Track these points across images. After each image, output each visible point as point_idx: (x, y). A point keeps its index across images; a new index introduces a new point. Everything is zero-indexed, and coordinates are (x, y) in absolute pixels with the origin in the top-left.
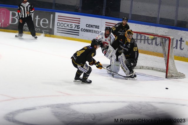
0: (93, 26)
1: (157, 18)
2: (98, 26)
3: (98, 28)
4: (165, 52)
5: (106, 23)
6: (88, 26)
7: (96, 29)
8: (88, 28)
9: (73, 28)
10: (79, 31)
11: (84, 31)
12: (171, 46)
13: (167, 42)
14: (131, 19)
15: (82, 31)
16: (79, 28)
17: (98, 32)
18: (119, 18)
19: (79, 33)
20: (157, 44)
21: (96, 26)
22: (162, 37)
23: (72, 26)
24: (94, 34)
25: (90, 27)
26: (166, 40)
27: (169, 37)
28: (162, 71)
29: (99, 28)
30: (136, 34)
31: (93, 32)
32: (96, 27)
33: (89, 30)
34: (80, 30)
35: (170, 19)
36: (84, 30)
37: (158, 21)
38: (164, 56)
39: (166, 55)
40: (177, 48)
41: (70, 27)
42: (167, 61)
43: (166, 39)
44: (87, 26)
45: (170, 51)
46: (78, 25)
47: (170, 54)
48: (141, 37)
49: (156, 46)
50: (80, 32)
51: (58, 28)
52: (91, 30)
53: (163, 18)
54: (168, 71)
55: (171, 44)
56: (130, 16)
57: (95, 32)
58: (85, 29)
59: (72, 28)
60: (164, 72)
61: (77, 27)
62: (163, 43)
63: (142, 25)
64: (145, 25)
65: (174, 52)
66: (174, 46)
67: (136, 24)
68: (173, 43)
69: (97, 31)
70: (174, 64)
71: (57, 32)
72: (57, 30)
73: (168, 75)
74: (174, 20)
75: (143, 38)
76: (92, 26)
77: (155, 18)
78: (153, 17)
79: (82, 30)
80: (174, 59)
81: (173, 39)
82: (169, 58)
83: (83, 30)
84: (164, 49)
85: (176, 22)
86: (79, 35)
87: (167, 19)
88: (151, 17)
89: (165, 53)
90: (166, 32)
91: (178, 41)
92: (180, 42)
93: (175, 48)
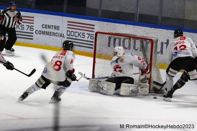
0: (51, 27)
1: (135, 14)
2: (58, 27)
3: (58, 30)
4: (147, 59)
5: (68, 22)
6: (45, 26)
7: (55, 31)
8: (45, 30)
9: (25, 30)
10: (33, 33)
11: (40, 34)
12: (154, 50)
13: (149, 45)
14: (100, 16)
16: (32, 29)
17: (58, 35)
18: (85, 15)
19: (32, 36)
20: (136, 48)
21: (55, 26)
22: (142, 39)
23: (23, 27)
24: (53, 37)
25: (47, 27)
26: (147, 44)
27: (151, 38)
29: (59, 30)
30: (108, 35)
31: (52, 35)
32: (55, 28)
33: (45, 32)
34: (34, 32)
35: (152, 15)
36: (40, 32)
37: (137, 18)
40: (162, 53)
41: (21, 29)
43: (148, 41)
44: (43, 26)
45: (153, 57)
46: (31, 26)
48: (115, 40)
49: (134, 51)
50: (34, 35)
52: (48, 32)
53: (143, 14)
54: (151, 83)
55: (154, 47)
56: (100, 13)
57: (54, 34)
58: (41, 31)
59: (23, 29)
61: (30, 28)
62: (143, 47)
63: (115, 24)
64: (119, 24)
65: (159, 58)
66: (159, 50)
67: (108, 23)
68: (156, 46)
69: (57, 33)
74: (157, 17)
75: (117, 41)
76: (49, 27)
77: (133, 15)
78: (130, 13)
79: (37, 32)
80: (159, 68)
81: (157, 41)
82: (152, 66)
83: (38, 32)
84: (145, 55)
85: (160, 19)
86: (32, 39)
87: (148, 15)
88: (127, 13)
90: (148, 32)
91: (164, 43)
92: (166, 45)
93: (160, 53)
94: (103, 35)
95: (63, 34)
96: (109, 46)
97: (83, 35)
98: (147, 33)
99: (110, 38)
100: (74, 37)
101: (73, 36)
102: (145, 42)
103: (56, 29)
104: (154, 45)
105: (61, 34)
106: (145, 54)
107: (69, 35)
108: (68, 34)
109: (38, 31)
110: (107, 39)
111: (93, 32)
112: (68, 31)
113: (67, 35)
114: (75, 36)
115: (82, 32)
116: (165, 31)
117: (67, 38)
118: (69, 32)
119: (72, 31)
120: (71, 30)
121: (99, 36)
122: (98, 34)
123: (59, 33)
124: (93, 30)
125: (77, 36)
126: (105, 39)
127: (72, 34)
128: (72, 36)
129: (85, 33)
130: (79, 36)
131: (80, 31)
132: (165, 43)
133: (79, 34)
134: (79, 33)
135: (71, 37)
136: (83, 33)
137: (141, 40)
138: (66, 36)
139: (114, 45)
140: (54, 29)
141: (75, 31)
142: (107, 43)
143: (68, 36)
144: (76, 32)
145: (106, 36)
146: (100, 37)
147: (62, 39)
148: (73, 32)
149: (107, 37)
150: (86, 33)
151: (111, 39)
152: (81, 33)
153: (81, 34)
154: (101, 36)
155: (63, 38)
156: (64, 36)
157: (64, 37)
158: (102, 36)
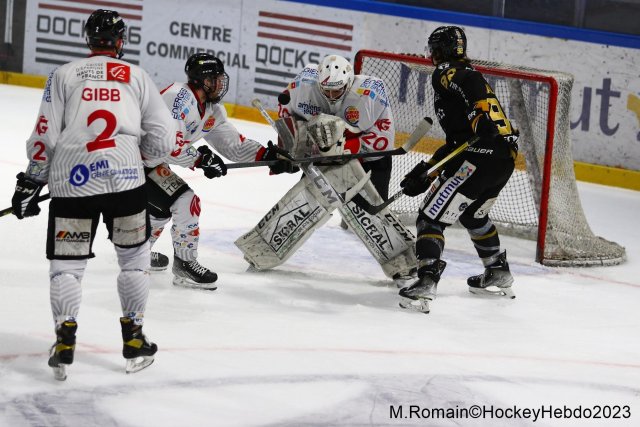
0: (203, 31)
2: (225, 30)
3: (225, 40)
4: (533, 147)
5: (262, 14)
6: (179, 29)
7: (217, 46)
8: (180, 41)
10: (137, 53)
11: (164, 55)
12: (558, 116)
13: (543, 98)
15: (154, 53)
16: (136, 39)
17: (225, 58)
19: (137, 62)
21: (215, 29)
22: (518, 77)
25: (189, 33)
26: (535, 92)
27: (548, 75)
28: (520, 235)
29: (229, 41)
30: (398, 63)
32: (214, 34)
33: (186, 48)
34: (142, 47)
36: (163, 50)
37: (499, 5)
38: (528, 163)
39: (536, 161)
40: (586, 127)
42: (540, 189)
43: (538, 84)
44: (175, 28)
45: (555, 139)
46: (132, 28)
47: (555, 155)
48: (423, 78)
50: (144, 57)
51: (39, 40)
52: (193, 49)
54: (548, 232)
55: (559, 107)
58: (165, 45)
60: (529, 238)
61: (130, 34)
62: (521, 104)
63: (426, 23)
65: (576, 144)
66: (575, 114)
67: (399, 19)
68: (567, 103)
69: (221, 53)
70: (573, 198)
71: (39, 60)
72: (39, 50)
73: (549, 249)
76: (196, 31)
79: (152, 48)
80: (574, 178)
81: (569, 86)
82: (552, 171)
83: (156, 49)
84: (527, 133)
85: (580, 7)
89: (534, 153)
90: (538, 52)
91: (594, 92)
92: (600, 97)
93: (580, 125)
94: (382, 62)
95: (244, 57)
96: (403, 99)
97: (311, 61)
98: (535, 57)
99: (405, 72)
100: (282, 68)
101: (278, 63)
102: (526, 89)
103: (219, 39)
104: (560, 97)
105: (237, 56)
106: (530, 129)
107: (264, 61)
108: (262, 55)
109: (154, 44)
110: (395, 76)
111: (349, 49)
112: (259, 46)
113: (258, 60)
114: (285, 64)
115: (310, 49)
116: (596, 49)
117: (258, 70)
118: (262, 51)
119: (273, 48)
120: (269, 42)
121: (368, 66)
122: (366, 59)
123: (229, 54)
124: (347, 43)
125: (290, 65)
126: (390, 76)
127: (275, 55)
128: (273, 62)
129: (318, 55)
130: (299, 63)
131: (300, 47)
132: (598, 92)
133: (299, 59)
134: (300, 53)
135: (270, 66)
136: (312, 54)
137: (515, 80)
138: (253, 64)
139: (419, 98)
140: (214, 39)
141: (283, 45)
142: (397, 89)
143: (261, 65)
144: (287, 50)
145: (392, 63)
146: (372, 68)
147: (238, 75)
148: (278, 49)
149: (395, 68)
150: (322, 54)
151: (410, 77)
152: (304, 53)
153: (305, 58)
154: (375, 64)
155: (242, 70)
156: (247, 64)
157: (248, 68)
158: (379, 67)
